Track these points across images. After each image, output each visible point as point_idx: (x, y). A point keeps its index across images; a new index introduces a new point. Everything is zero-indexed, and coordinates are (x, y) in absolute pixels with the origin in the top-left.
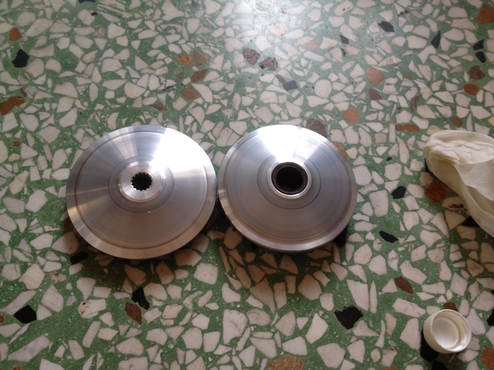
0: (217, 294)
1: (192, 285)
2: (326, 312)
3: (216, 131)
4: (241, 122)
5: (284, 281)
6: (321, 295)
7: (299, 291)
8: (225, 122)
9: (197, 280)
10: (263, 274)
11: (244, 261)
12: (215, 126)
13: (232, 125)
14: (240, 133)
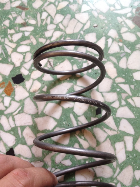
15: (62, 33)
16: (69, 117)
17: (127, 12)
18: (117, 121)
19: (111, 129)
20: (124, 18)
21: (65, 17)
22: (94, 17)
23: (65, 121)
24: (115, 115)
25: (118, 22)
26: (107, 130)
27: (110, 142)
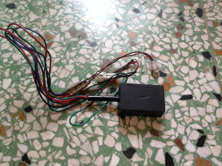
0: (64, 151)
1: (51, 149)
2: (118, 152)
3: (59, 71)
4: (71, 65)
5: (97, 140)
6: (115, 144)
7: (104, 144)
8: (62, 66)
9: (53, 146)
10: (86, 138)
11: (77, 133)
12: (58, 69)
13: (66, 67)
14: (71, 70)
15: (57, 78)
16: (63, 129)
17: (97, 63)
18: (93, 129)
19: (89, 134)
20: (96, 66)
21: (59, 68)
22: (77, 67)
23: (60, 132)
24: (92, 125)
25: (92, 69)
26: (87, 135)
27: (89, 142)
